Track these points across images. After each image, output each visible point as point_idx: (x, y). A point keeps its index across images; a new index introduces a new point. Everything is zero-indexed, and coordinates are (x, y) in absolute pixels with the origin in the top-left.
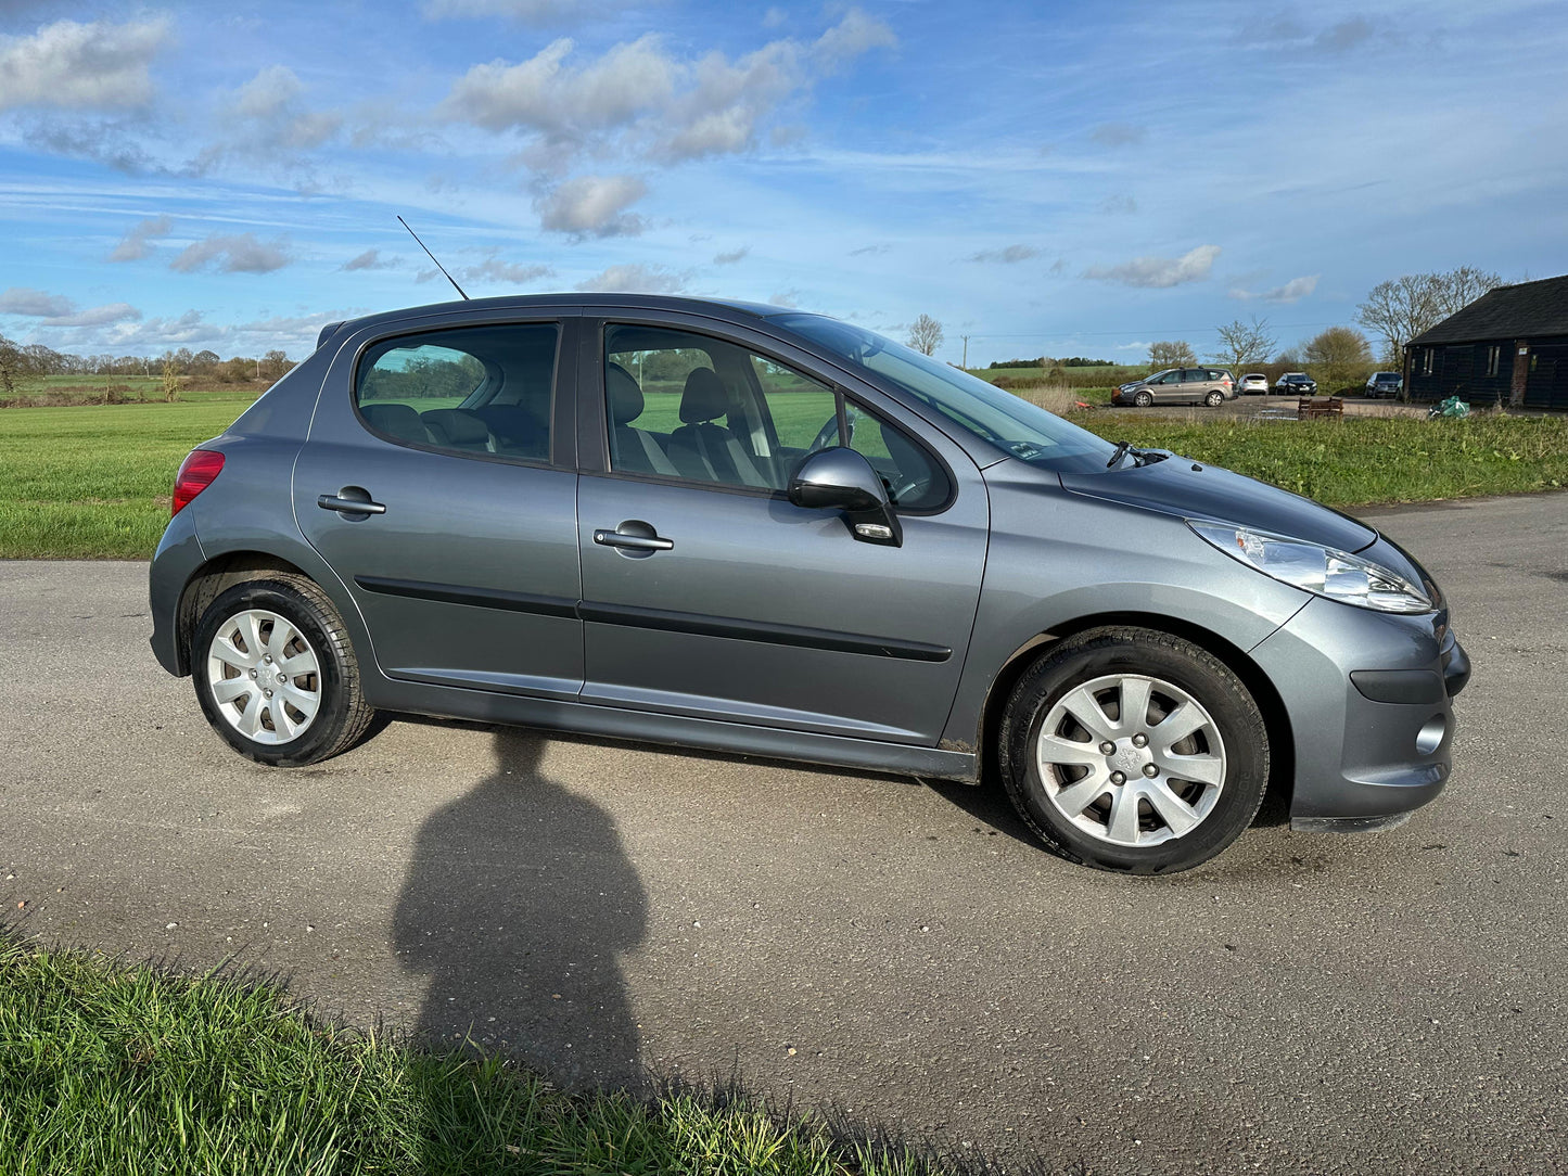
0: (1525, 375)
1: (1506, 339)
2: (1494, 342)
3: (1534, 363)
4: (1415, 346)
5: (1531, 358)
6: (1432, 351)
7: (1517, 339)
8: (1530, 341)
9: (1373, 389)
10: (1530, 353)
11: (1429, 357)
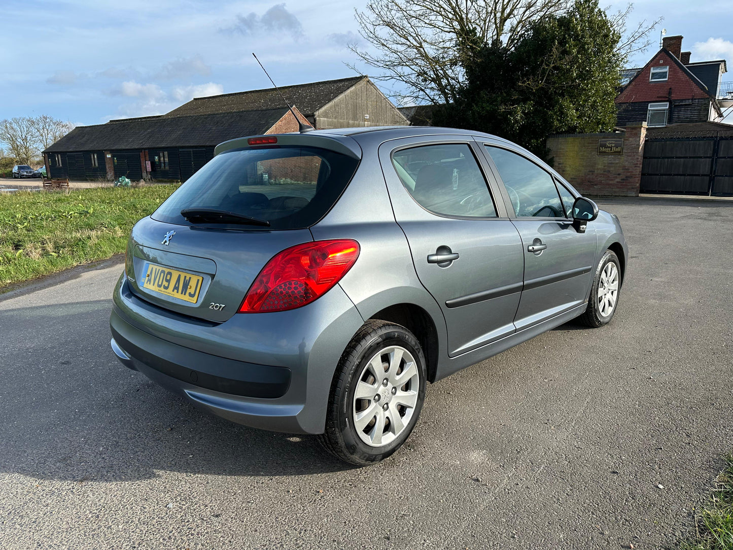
0: (112, 166)
1: (99, 150)
2: (94, 152)
3: (116, 161)
4: (49, 152)
5: (114, 159)
6: (59, 156)
7: (105, 150)
8: (111, 151)
9: (18, 174)
10: (113, 156)
11: (59, 158)
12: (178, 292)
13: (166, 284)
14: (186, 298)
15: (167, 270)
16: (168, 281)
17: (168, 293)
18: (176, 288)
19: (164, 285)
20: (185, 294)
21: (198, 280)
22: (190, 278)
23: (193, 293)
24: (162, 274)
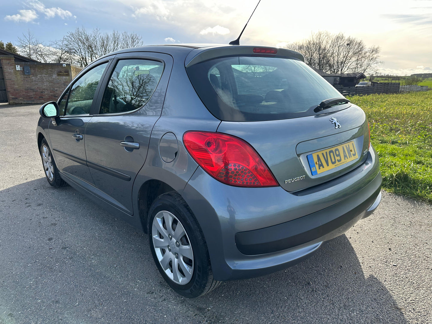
12: (347, 158)
13: (338, 158)
14: (353, 158)
15: (333, 149)
16: (339, 155)
17: (343, 163)
18: (345, 156)
19: (338, 160)
20: (351, 157)
21: (353, 144)
22: (348, 145)
23: (354, 153)
24: (332, 154)
